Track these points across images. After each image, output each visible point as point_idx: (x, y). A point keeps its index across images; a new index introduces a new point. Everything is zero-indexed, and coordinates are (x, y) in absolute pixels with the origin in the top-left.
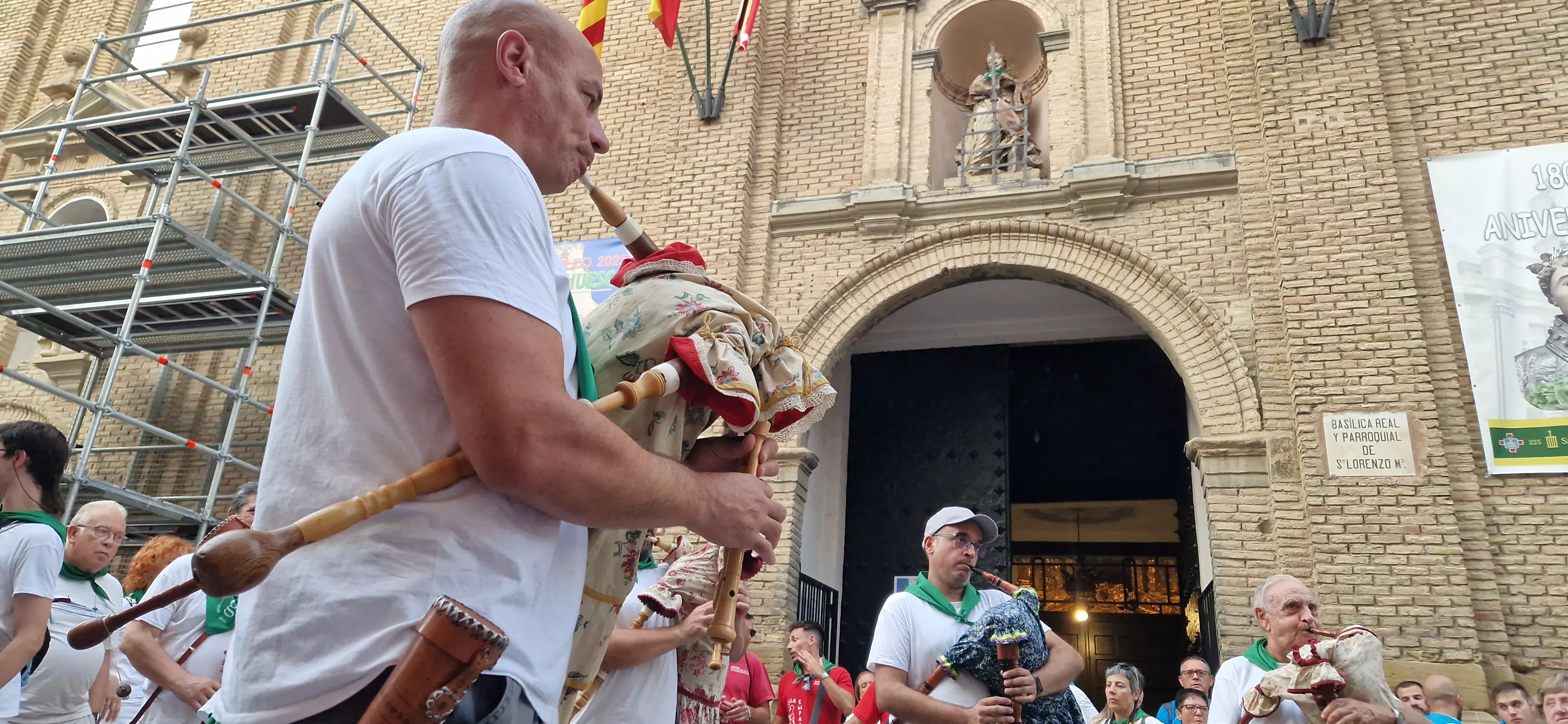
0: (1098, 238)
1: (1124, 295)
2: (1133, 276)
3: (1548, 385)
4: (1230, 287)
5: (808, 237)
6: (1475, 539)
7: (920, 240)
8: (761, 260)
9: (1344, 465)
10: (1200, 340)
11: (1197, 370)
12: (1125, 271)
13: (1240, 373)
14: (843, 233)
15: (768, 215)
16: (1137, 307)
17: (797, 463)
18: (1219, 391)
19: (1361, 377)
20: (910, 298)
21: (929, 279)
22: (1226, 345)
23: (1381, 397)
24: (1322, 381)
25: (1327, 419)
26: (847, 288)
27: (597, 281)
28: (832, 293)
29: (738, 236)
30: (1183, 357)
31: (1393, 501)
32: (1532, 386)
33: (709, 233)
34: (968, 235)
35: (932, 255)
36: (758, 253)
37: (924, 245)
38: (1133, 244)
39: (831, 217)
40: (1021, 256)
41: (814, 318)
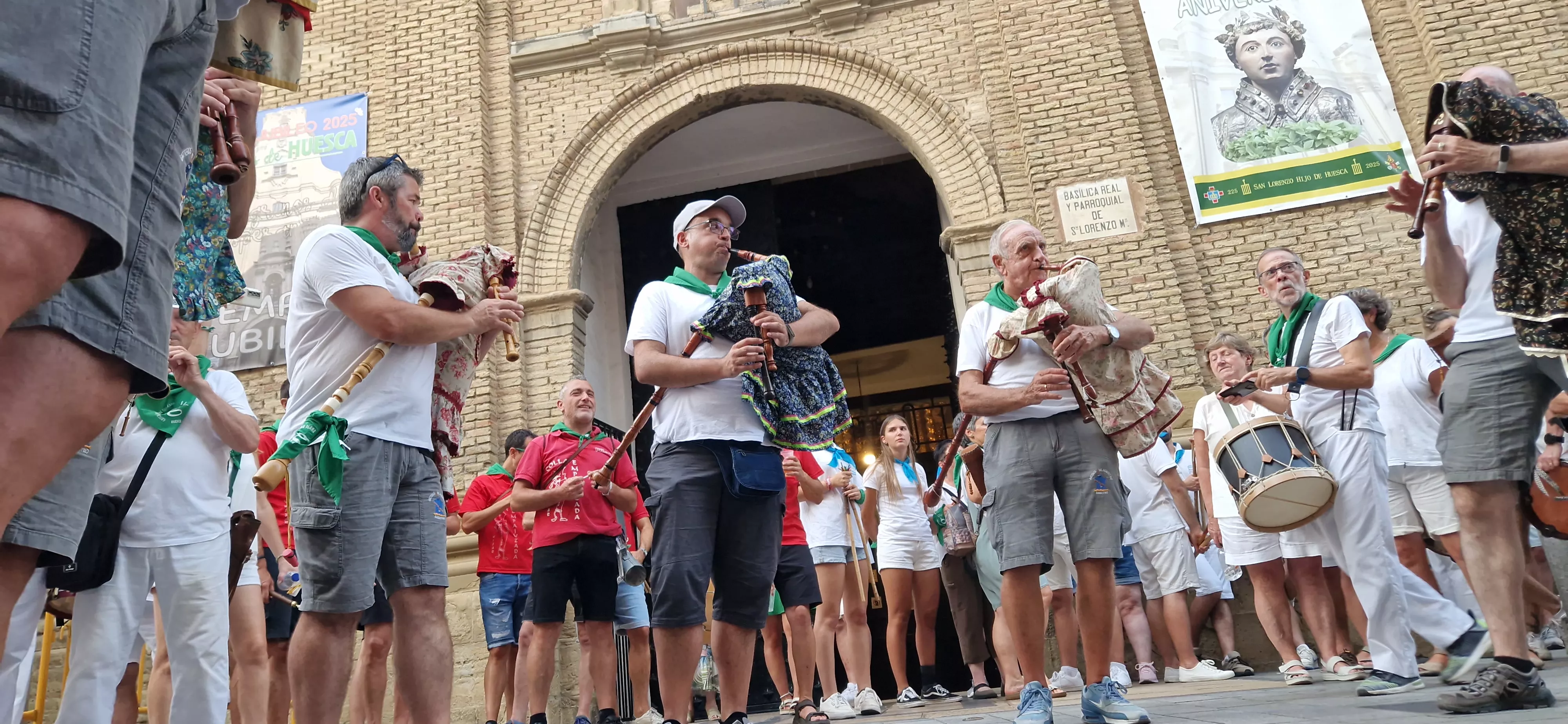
0: (842, 50)
1: (871, 103)
2: (878, 84)
3: (1240, 140)
4: (966, 85)
5: (553, 76)
6: (1191, 281)
7: (670, 69)
8: (506, 104)
9: (1077, 231)
10: (944, 137)
11: (943, 166)
12: (870, 80)
13: (982, 162)
14: (590, 70)
15: (507, 57)
16: (885, 113)
17: (571, 304)
18: (965, 182)
19: (1085, 151)
20: (667, 130)
21: (683, 108)
22: (968, 138)
23: (1104, 166)
24: (1052, 159)
25: (1060, 192)
26: (601, 124)
27: (325, 145)
28: (587, 130)
29: (478, 80)
30: (931, 155)
31: (1121, 256)
32: (1226, 143)
33: (445, 79)
34: (717, 59)
35: (684, 83)
36: (502, 98)
37: (674, 74)
38: (875, 53)
39: (575, 54)
40: (771, 75)
41: (571, 158)
